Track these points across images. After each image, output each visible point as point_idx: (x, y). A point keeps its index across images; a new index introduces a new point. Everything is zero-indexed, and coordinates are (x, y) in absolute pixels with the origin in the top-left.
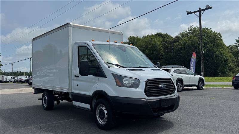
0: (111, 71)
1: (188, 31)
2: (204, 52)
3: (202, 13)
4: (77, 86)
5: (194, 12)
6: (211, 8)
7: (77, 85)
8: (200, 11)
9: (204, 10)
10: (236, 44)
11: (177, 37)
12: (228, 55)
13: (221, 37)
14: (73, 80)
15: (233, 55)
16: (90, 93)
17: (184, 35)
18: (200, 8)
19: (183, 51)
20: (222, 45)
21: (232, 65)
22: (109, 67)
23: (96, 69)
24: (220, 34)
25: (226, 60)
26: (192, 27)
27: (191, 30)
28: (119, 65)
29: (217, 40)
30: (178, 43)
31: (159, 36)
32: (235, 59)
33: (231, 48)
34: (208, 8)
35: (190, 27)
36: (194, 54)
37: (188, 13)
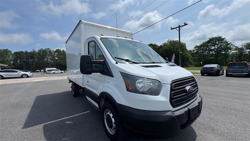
0: (120, 68)
1: (167, 43)
2: (181, 53)
4: (88, 82)
5: (176, 28)
6: (187, 24)
8: (179, 27)
9: (182, 26)
11: (161, 46)
12: (189, 55)
13: (186, 45)
15: (191, 55)
16: (98, 92)
17: (165, 45)
18: (179, 25)
19: (164, 53)
20: (186, 50)
21: (191, 61)
22: (117, 63)
23: (102, 66)
24: (185, 44)
25: (188, 58)
27: (169, 42)
28: (130, 60)
29: (183, 47)
30: (162, 49)
31: (151, 45)
32: (192, 58)
33: (190, 51)
34: (185, 24)
35: (168, 40)
36: (174, 54)
37: (172, 29)
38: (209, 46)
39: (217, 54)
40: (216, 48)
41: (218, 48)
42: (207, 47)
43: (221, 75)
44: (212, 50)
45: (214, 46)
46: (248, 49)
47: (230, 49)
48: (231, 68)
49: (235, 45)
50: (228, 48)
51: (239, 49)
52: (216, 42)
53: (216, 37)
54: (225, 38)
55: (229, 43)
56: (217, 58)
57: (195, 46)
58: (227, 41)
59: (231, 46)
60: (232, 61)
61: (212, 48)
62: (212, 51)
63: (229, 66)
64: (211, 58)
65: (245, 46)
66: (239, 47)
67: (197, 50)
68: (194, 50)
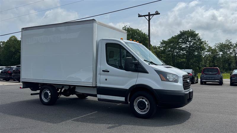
3: (151, 17)
5: (145, 16)
6: (159, 14)
7: (106, 80)
8: (149, 15)
9: (153, 15)
10: (160, 45)
14: (100, 74)
16: (126, 87)
18: (149, 13)
26: (126, 27)
33: (155, 48)
34: (157, 13)
37: (140, 16)
38: (180, 42)
39: (189, 55)
40: (188, 46)
41: (190, 47)
42: (178, 44)
43: (195, 83)
44: (182, 49)
45: (186, 43)
46: (221, 52)
47: (203, 49)
48: (205, 74)
49: (209, 45)
50: (201, 48)
51: (212, 50)
52: (188, 37)
53: (188, 31)
54: (198, 34)
55: (202, 40)
56: (188, 61)
57: (162, 41)
58: (200, 39)
59: (205, 45)
60: (205, 66)
61: (183, 47)
62: (183, 51)
63: (203, 72)
64: (182, 60)
65: (218, 47)
66: (213, 48)
67: (164, 47)
68: (160, 47)
